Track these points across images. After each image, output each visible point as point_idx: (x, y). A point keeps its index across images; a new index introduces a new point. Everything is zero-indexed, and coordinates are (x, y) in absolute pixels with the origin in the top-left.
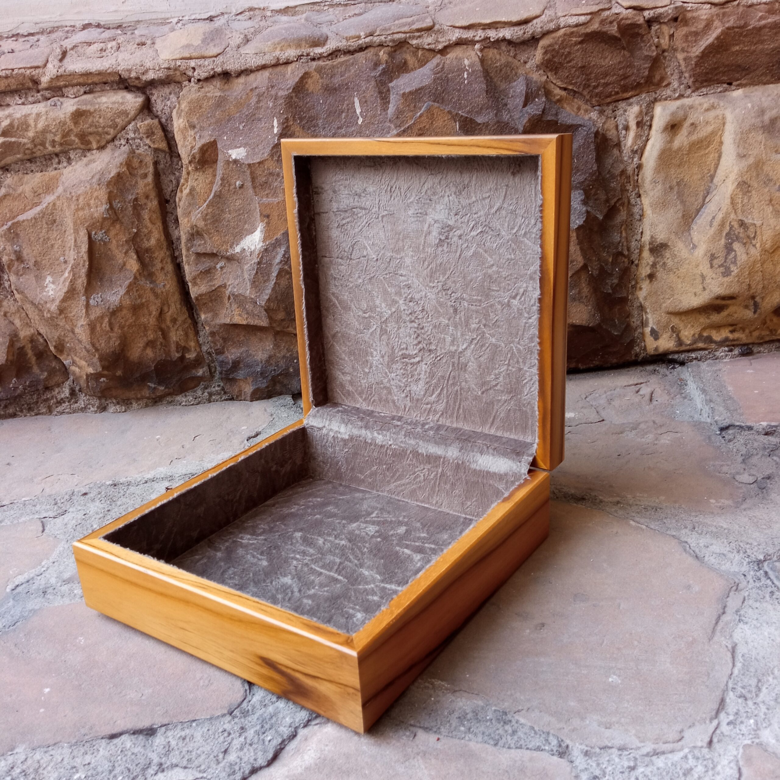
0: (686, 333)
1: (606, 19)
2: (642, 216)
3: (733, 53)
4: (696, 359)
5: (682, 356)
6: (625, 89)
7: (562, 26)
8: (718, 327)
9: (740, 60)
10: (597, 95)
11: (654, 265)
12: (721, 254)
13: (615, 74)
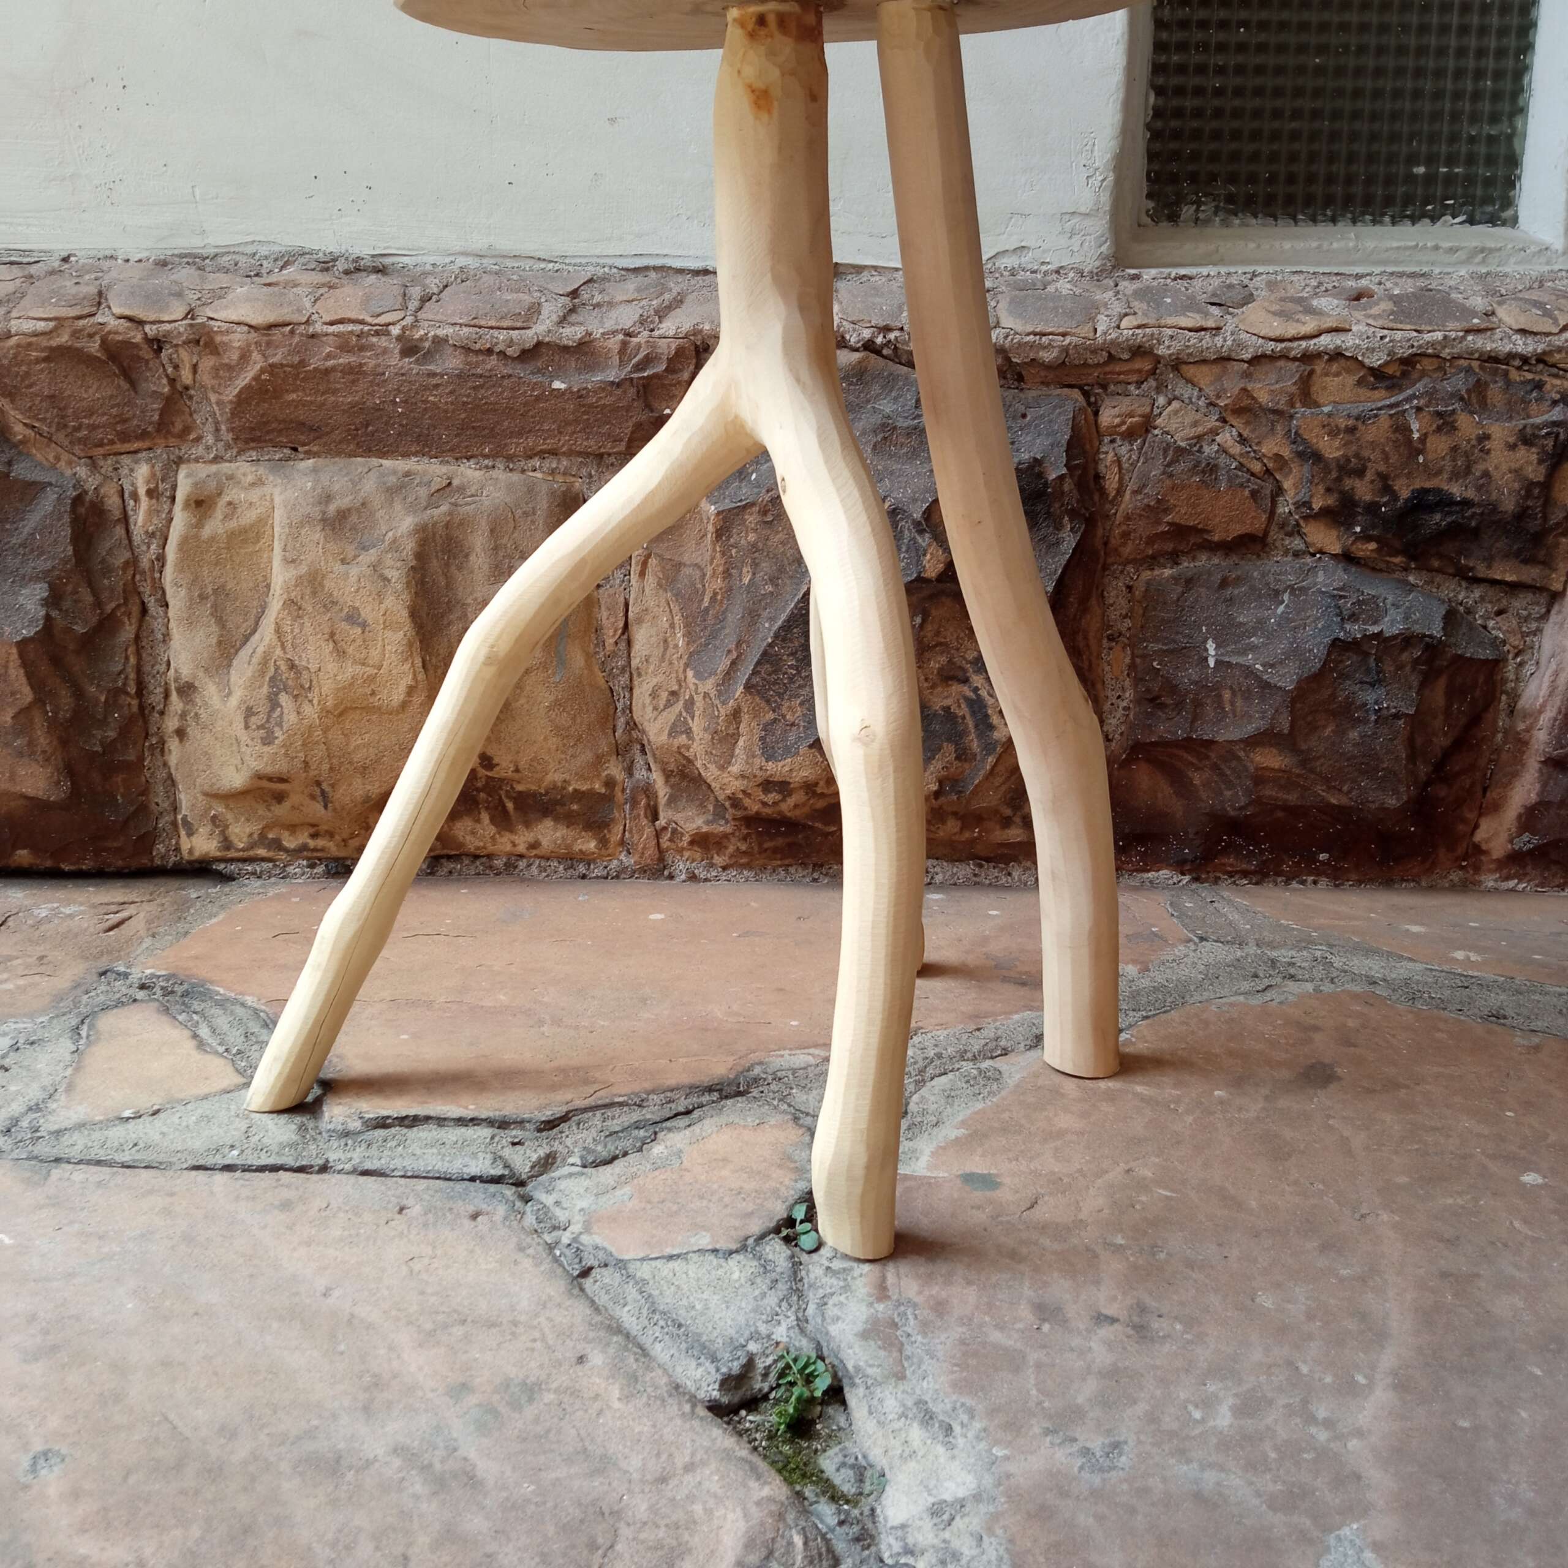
0: (237, 830)
1: (81, 330)
2: (167, 637)
3: (289, 404)
4: (254, 873)
5: (233, 867)
6: (124, 437)
7: (13, 331)
8: (293, 828)
9: (301, 414)
10: (79, 440)
11: (183, 716)
12: (263, 708)
13: (105, 414)
